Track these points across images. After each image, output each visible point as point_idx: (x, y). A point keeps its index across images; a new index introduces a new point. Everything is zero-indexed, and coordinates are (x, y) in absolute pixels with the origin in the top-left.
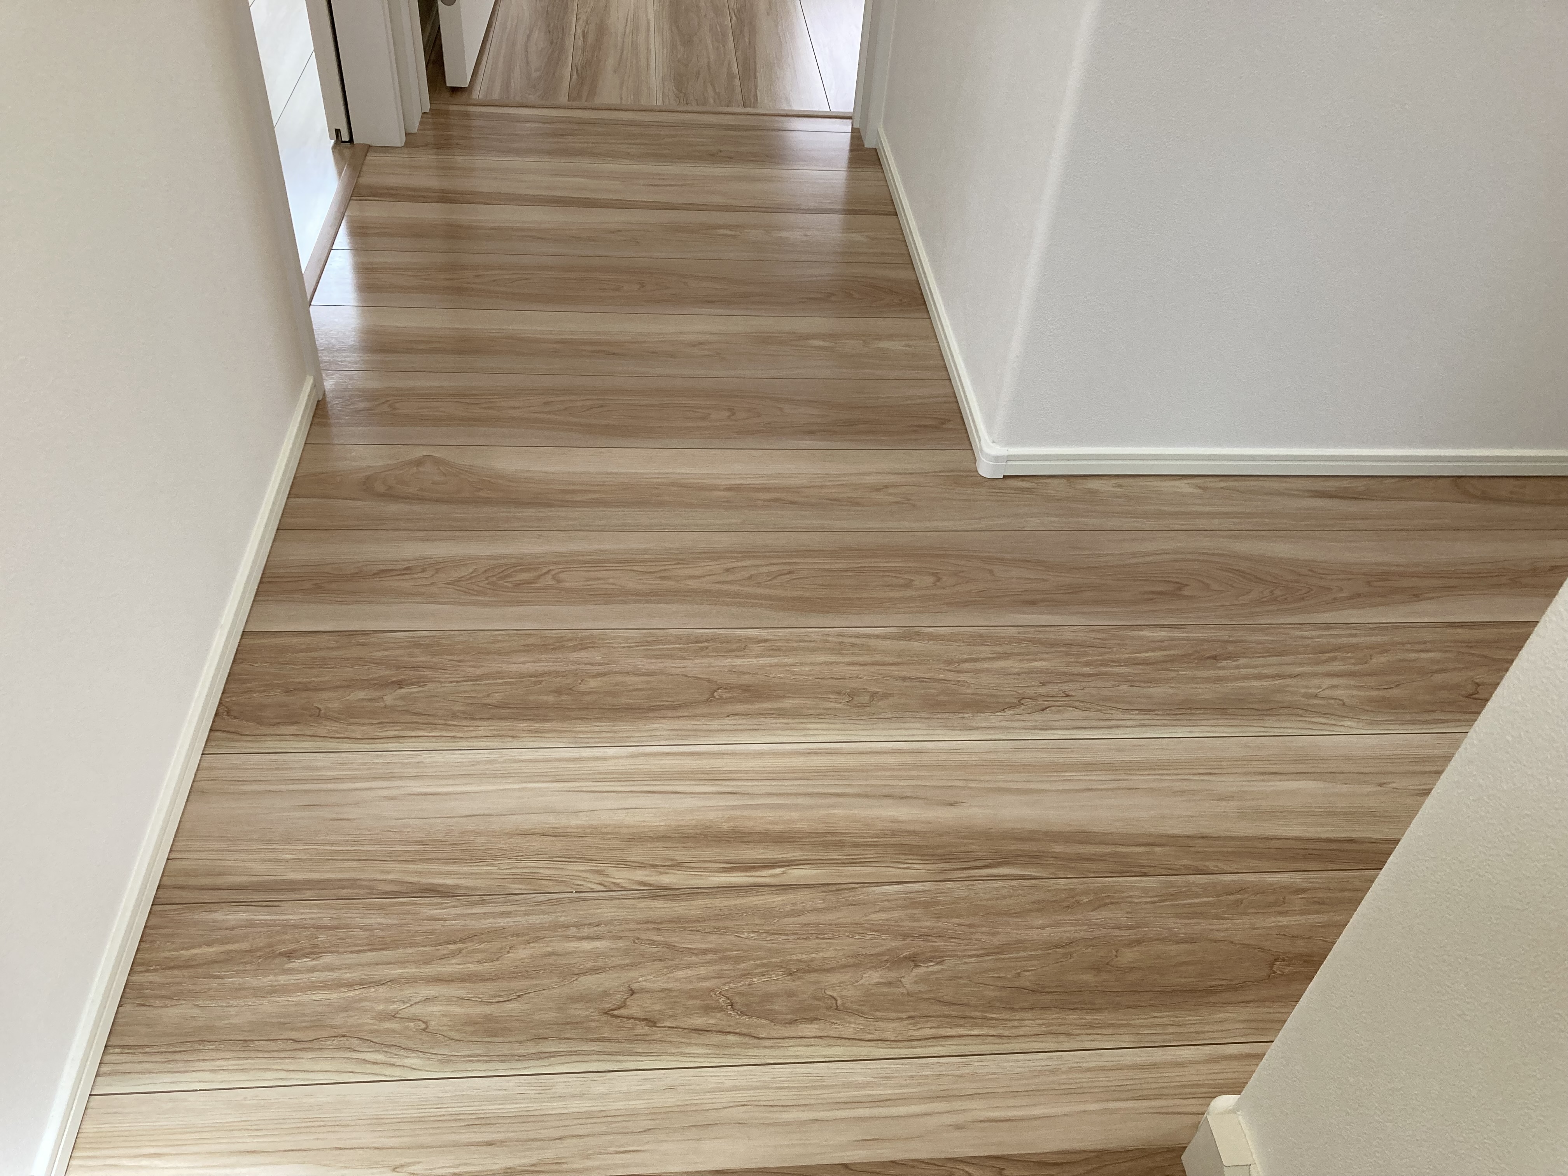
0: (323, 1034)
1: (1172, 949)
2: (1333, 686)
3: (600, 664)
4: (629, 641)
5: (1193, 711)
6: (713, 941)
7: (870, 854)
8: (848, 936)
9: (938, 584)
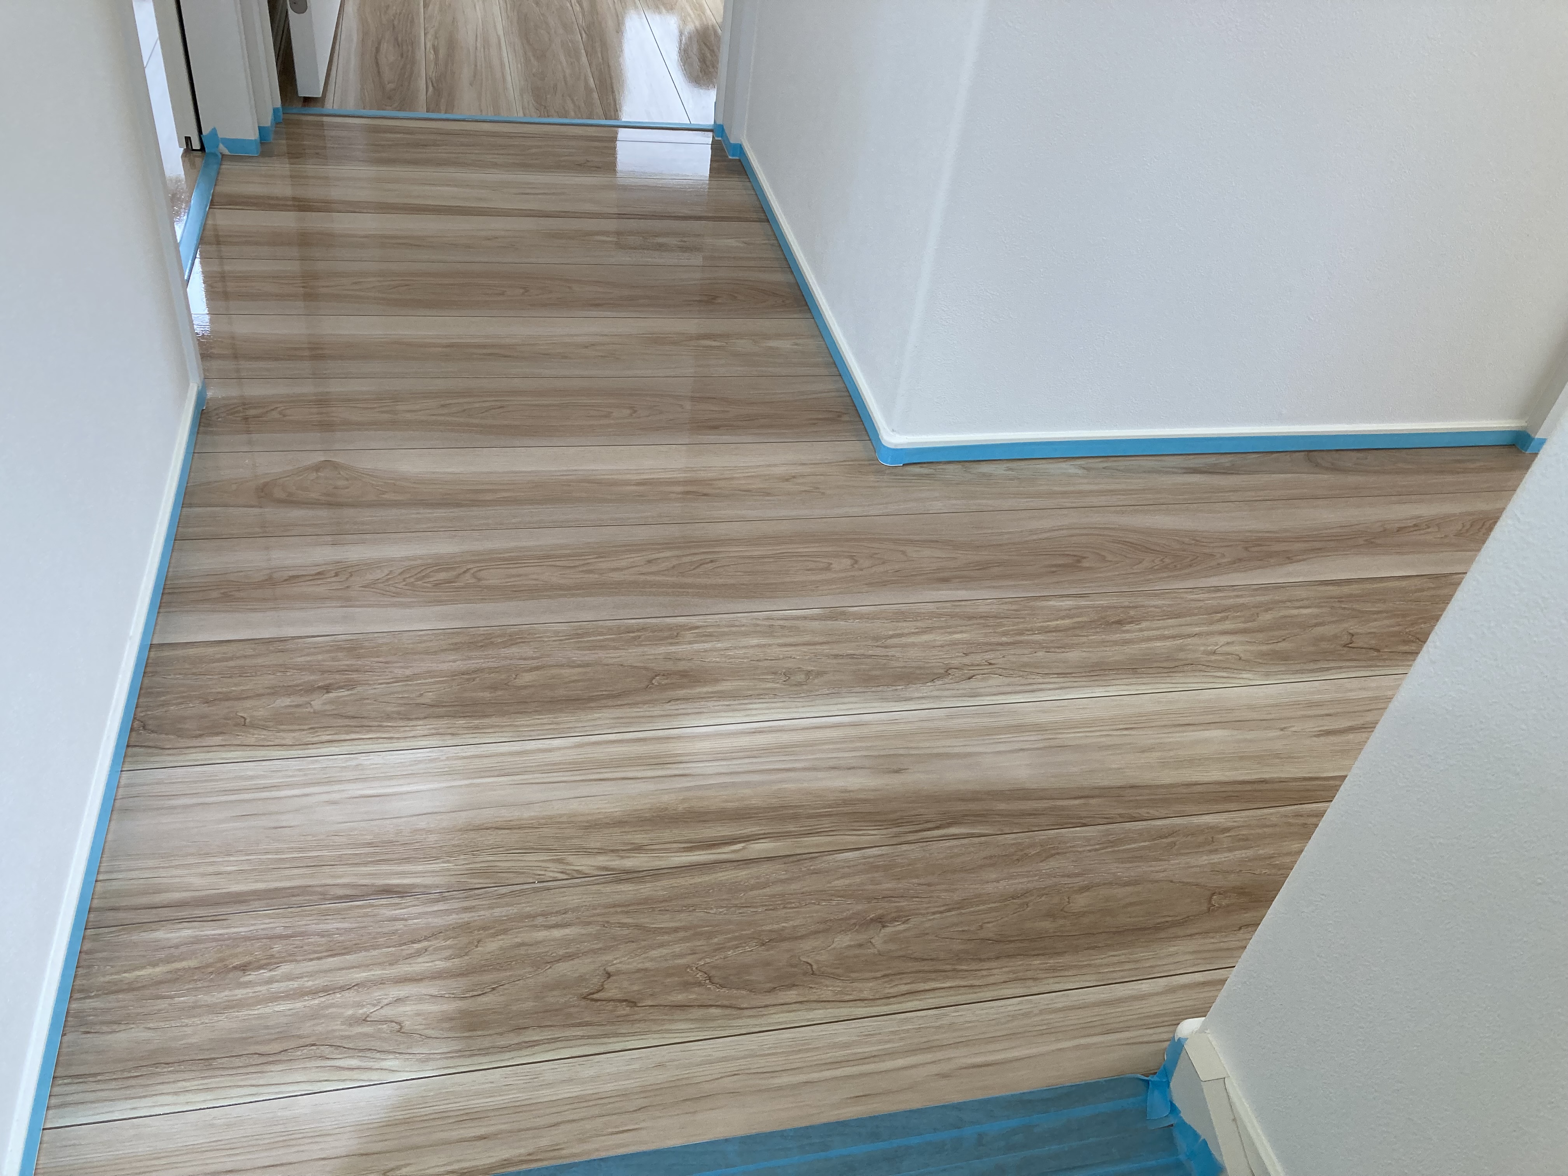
0: (292, 1044)
1: (1120, 892)
2: (1228, 643)
3: (533, 658)
4: (560, 634)
5: (1107, 673)
6: (683, 919)
7: (826, 823)
8: (814, 904)
9: (856, 566)
